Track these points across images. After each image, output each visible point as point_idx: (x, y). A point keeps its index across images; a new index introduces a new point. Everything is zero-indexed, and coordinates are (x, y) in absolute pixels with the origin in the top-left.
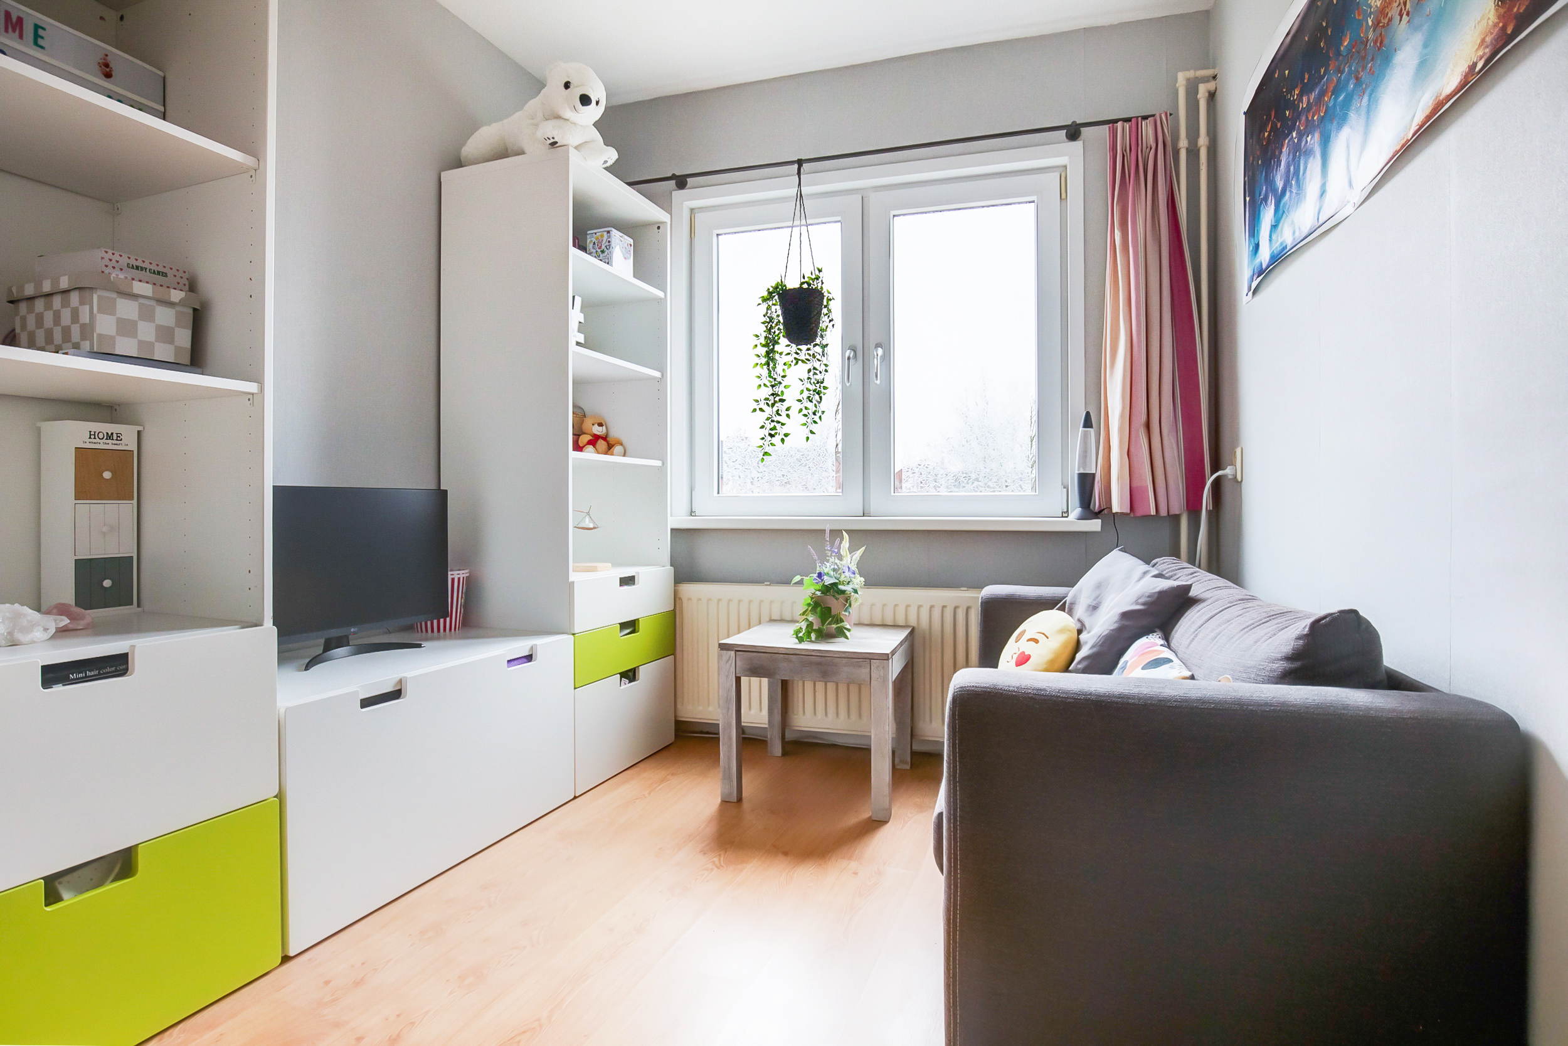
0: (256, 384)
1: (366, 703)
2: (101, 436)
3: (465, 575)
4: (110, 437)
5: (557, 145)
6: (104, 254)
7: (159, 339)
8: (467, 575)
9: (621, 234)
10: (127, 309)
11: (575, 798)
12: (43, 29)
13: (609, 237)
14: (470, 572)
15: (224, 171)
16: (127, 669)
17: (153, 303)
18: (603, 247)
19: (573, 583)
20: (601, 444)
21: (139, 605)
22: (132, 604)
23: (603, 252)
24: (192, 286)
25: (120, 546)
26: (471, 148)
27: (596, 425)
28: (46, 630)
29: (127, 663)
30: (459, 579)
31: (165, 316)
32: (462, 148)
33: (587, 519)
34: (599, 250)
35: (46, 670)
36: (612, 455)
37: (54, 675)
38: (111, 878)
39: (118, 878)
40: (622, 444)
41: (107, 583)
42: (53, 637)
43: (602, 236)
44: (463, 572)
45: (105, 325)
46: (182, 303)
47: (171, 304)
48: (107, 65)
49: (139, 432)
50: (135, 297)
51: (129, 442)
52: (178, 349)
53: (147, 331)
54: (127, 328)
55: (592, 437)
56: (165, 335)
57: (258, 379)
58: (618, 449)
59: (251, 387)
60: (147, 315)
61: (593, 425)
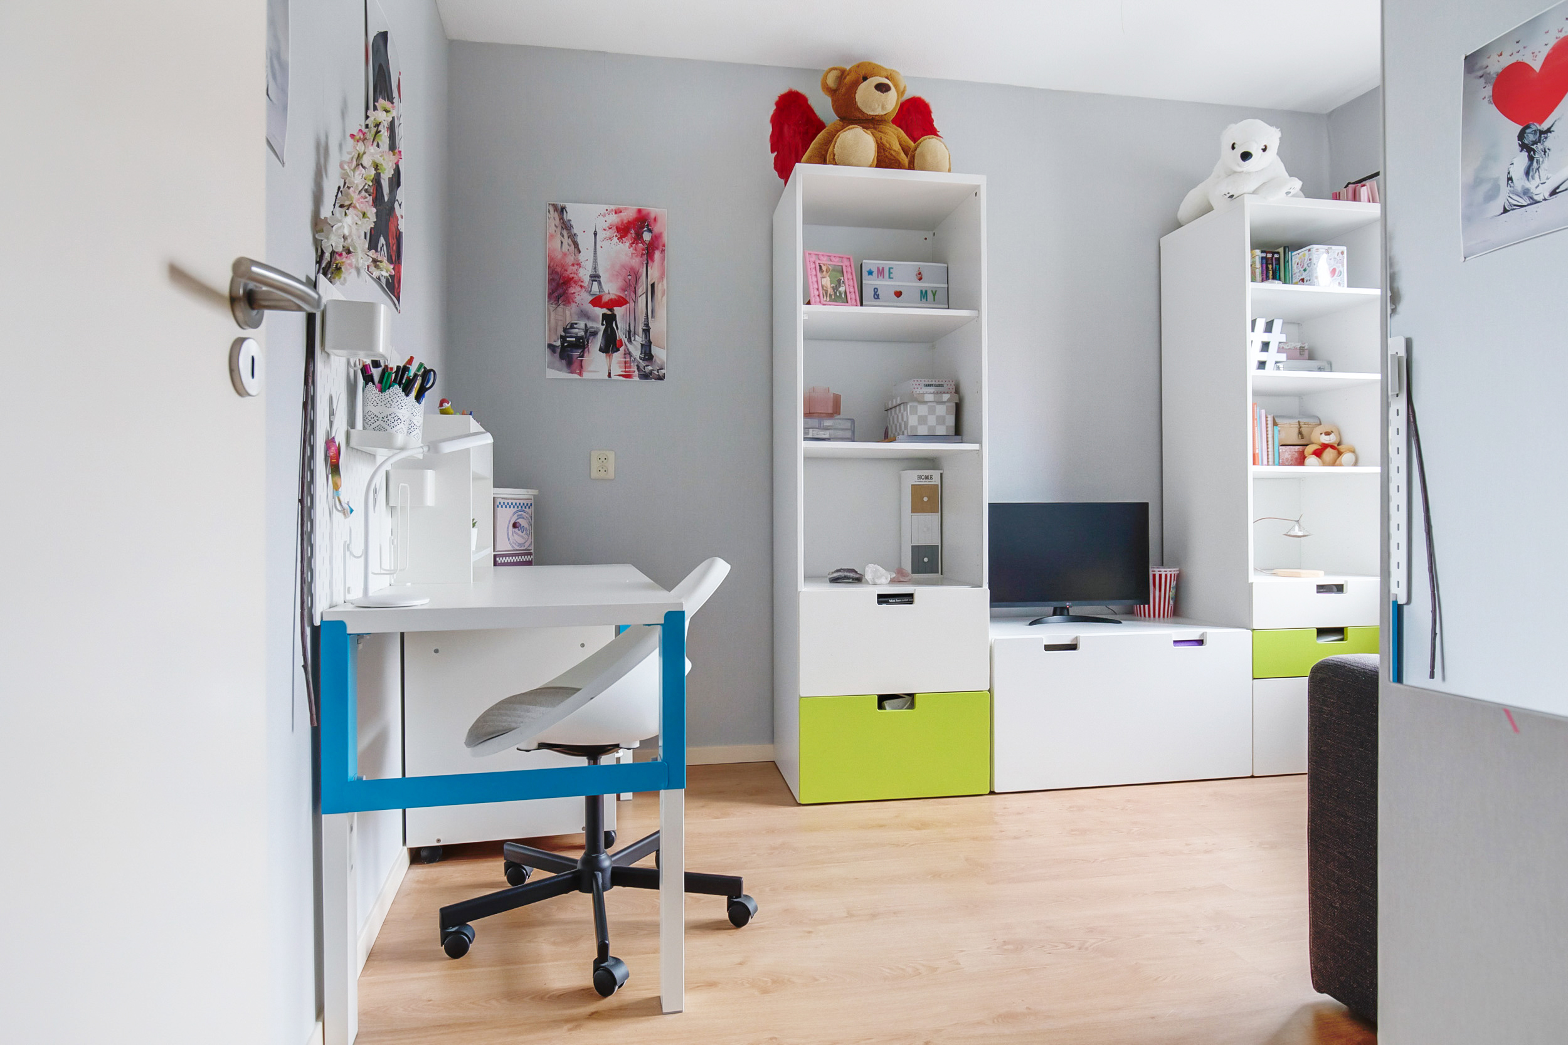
0: (978, 444)
1: (1048, 648)
2: (923, 477)
3: (1176, 573)
4: (927, 477)
5: (1234, 197)
6: (913, 382)
7: (938, 423)
8: (1178, 572)
9: (1326, 247)
10: (922, 410)
11: (1252, 777)
12: (892, 268)
13: (1310, 255)
14: (1179, 571)
15: (958, 324)
16: (913, 601)
17: (934, 404)
18: (1305, 266)
19: (1252, 583)
20: (1329, 454)
21: (941, 574)
22: (938, 573)
23: (1305, 270)
24: (957, 391)
25: (933, 540)
26: (1183, 212)
27: (1323, 435)
28: (886, 578)
29: (913, 598)
30: (1166, 575)
31: (941, 410)
32: (1177, 214)
33: (1297, 528)
34: (1302, 270)
35: (880, 596)
36: (1341, 465)
37: (883, 599)
38: (905, 707)
39: (907, 708)
40: (1354, 452)
41: (926, 560)
42: (889, 583)
43: (1304, 255)
44: (1174, 569)
45: (913, 420)
46: (949, 401)
47: (943, 403)
48: (920, 274)
49: (941, 474)
50: (926, 402)
51: (936, 480)
52: (947, 428)
53: (932, 420)
54: (923, 420)
55: (1321, 446)
56: (941, 420)
57: (980, 442)
58: (1347, 457)
59: (975, 446)
60: (932, 411)
61: (1321, 434)
